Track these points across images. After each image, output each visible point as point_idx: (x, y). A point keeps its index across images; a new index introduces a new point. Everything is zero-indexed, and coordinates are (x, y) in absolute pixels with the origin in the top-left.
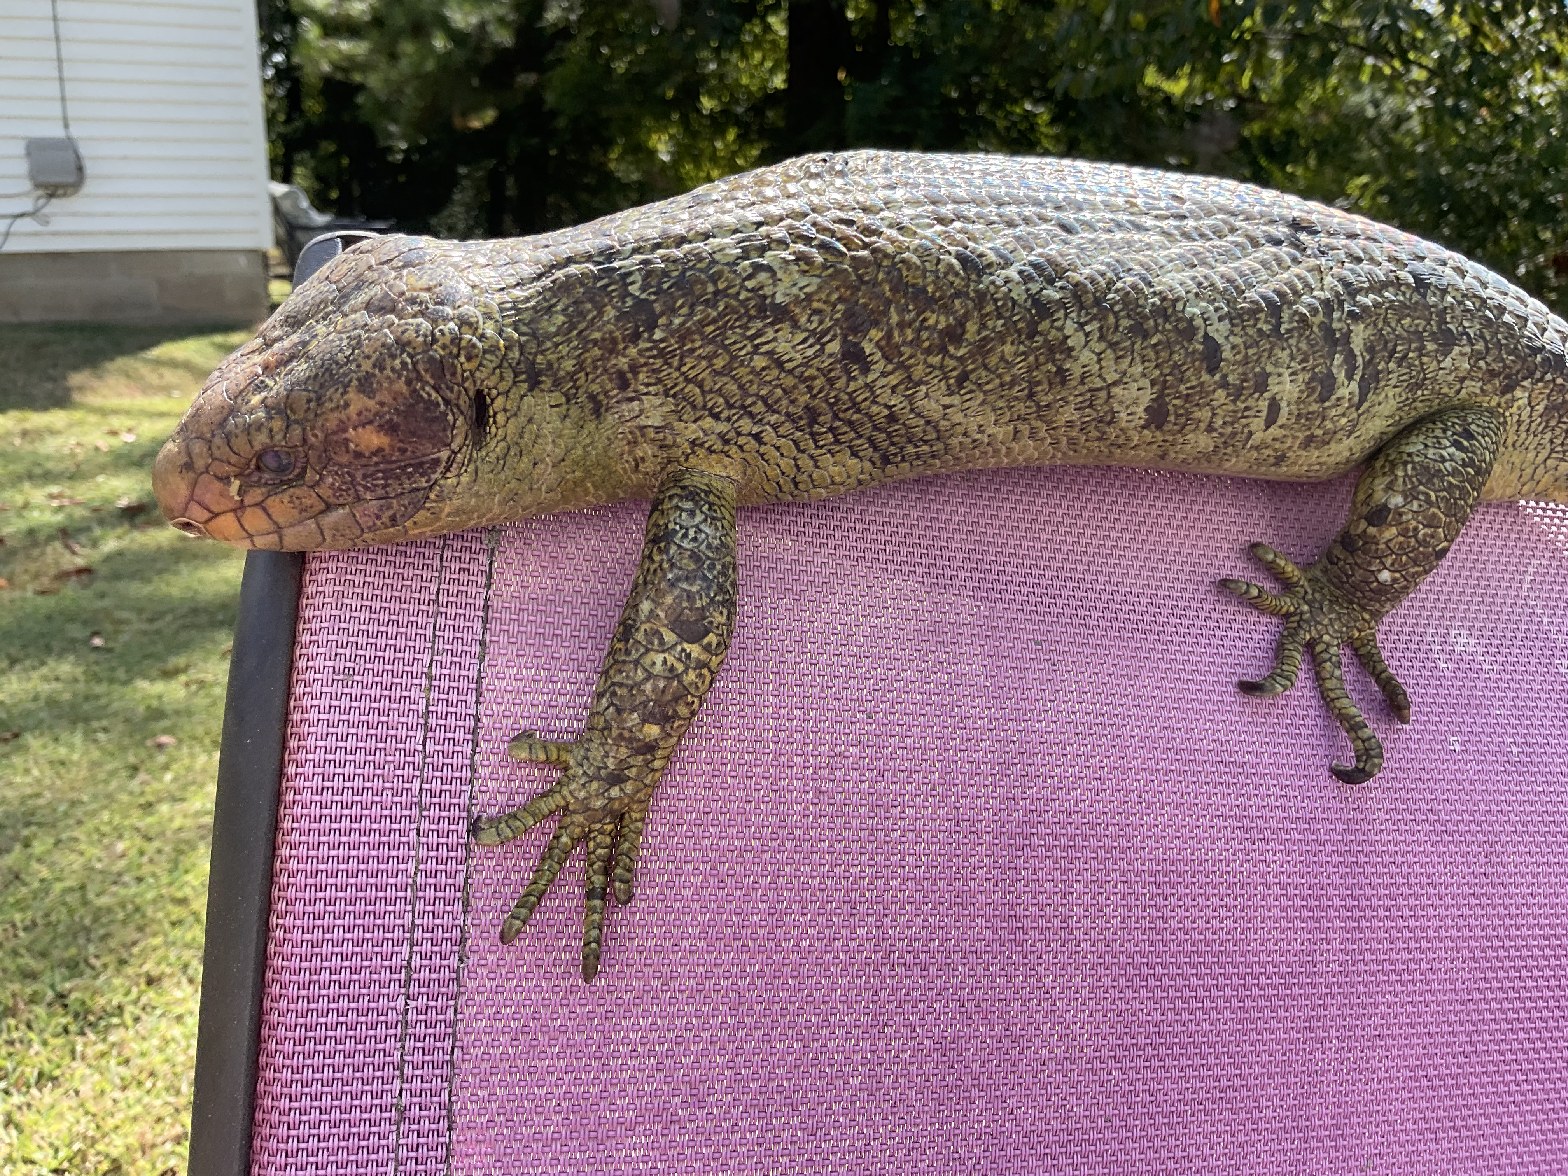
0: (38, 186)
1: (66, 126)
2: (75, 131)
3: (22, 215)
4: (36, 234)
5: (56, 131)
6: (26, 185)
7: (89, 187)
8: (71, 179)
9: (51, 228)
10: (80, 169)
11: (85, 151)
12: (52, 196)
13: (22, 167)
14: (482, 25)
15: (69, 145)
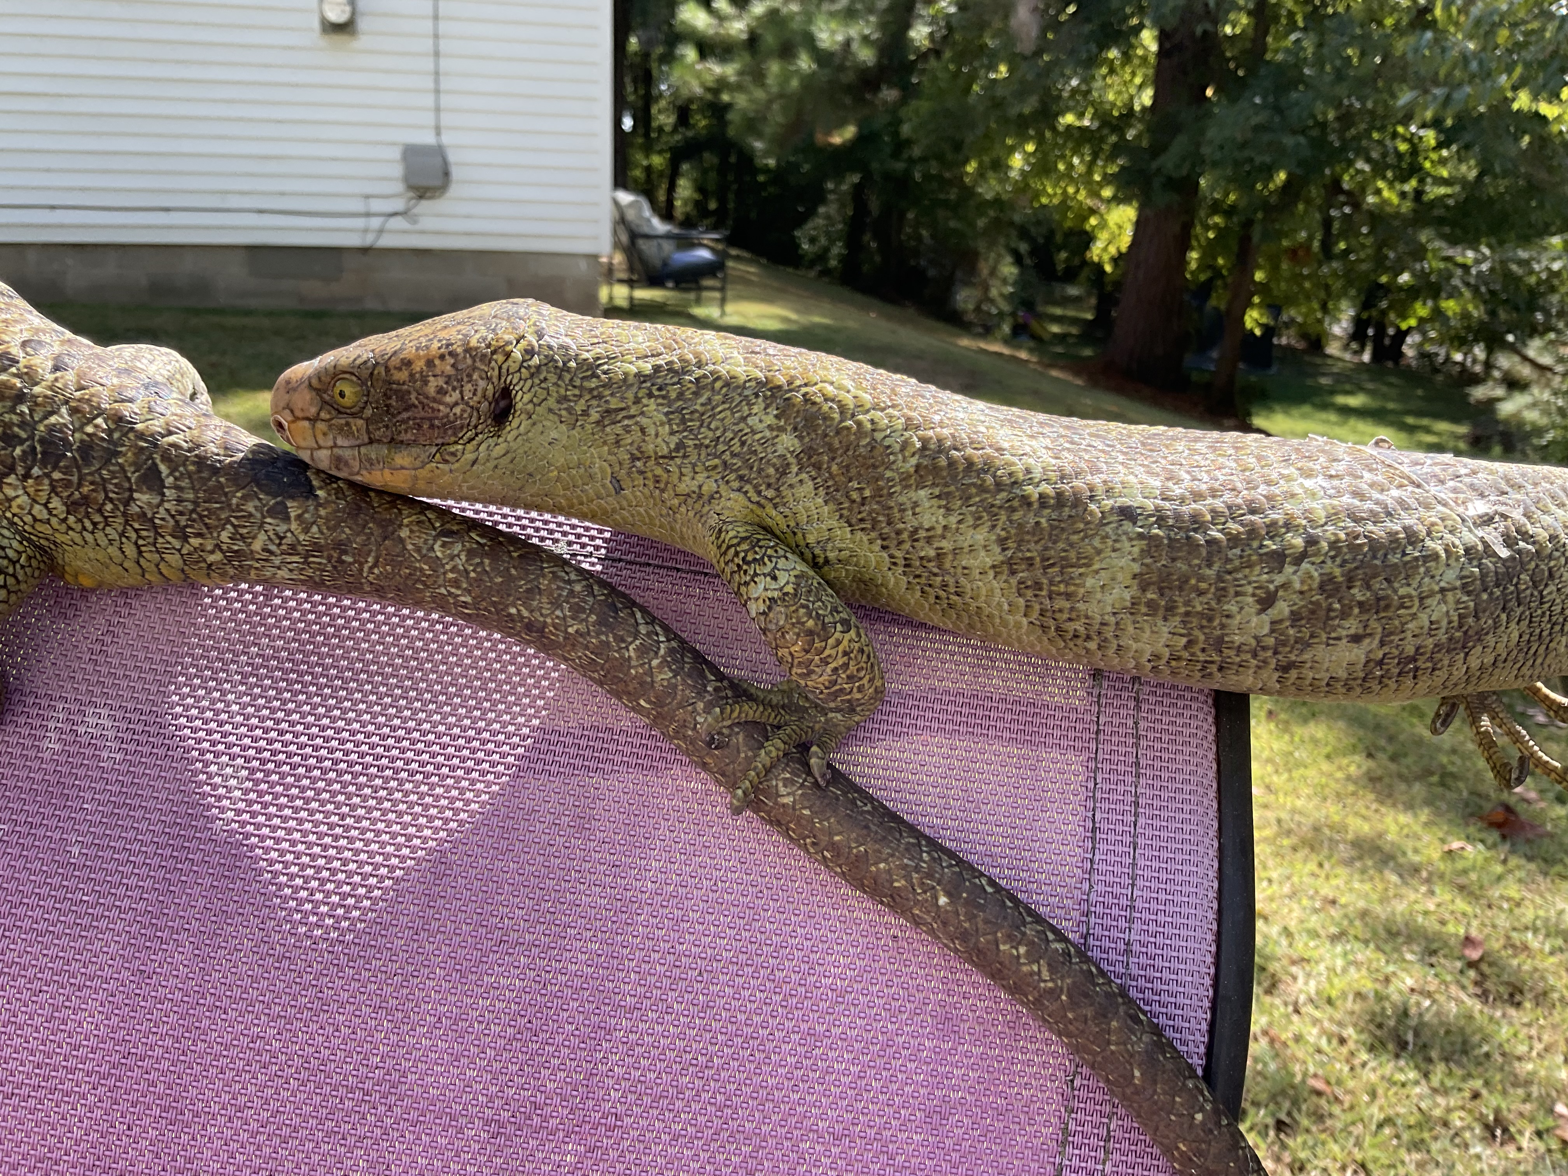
0: (411, 187)
1: (438, 133)
2: (447, 139)
3: (395, 214)
4: (405, 232)
5: (427, 138)
6: (399, 187)
7: (454, 190)
8: (437, 183)
9: (418, 227)
10: (446, 174)
11: (452, 157)
12: (421, 197)
13: (397, 171)
14: (848, 43)
15: (439, 152)
